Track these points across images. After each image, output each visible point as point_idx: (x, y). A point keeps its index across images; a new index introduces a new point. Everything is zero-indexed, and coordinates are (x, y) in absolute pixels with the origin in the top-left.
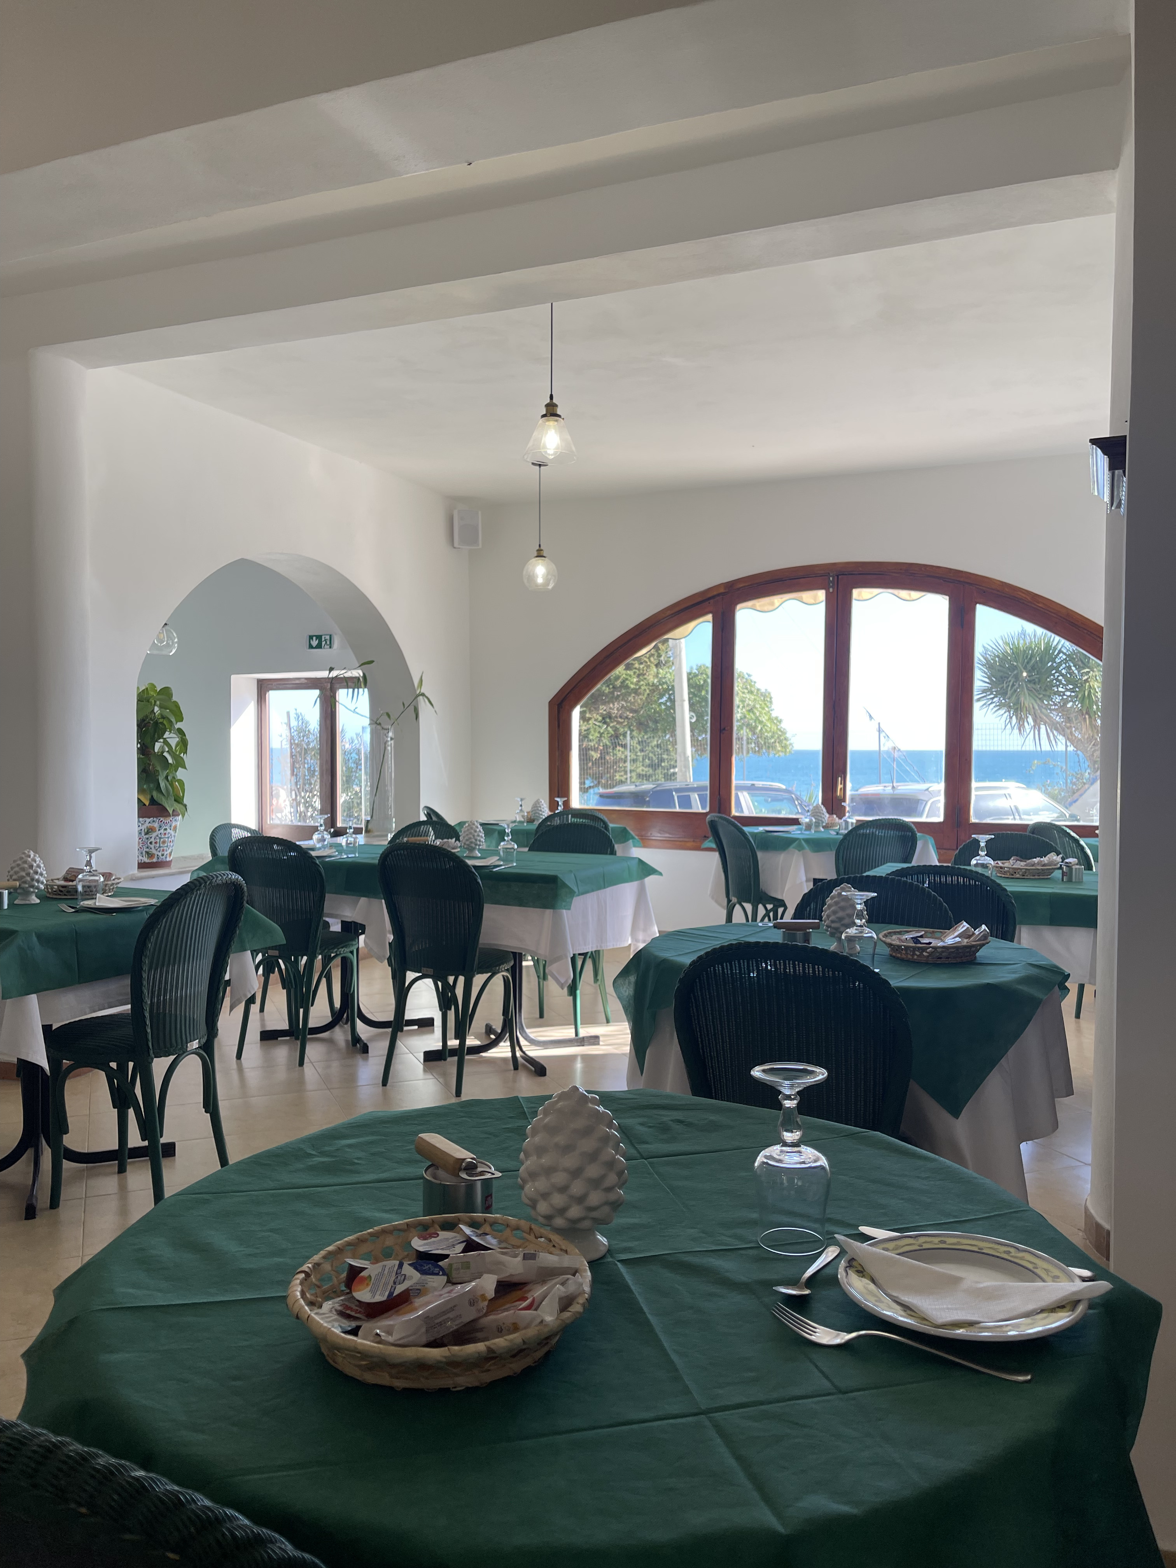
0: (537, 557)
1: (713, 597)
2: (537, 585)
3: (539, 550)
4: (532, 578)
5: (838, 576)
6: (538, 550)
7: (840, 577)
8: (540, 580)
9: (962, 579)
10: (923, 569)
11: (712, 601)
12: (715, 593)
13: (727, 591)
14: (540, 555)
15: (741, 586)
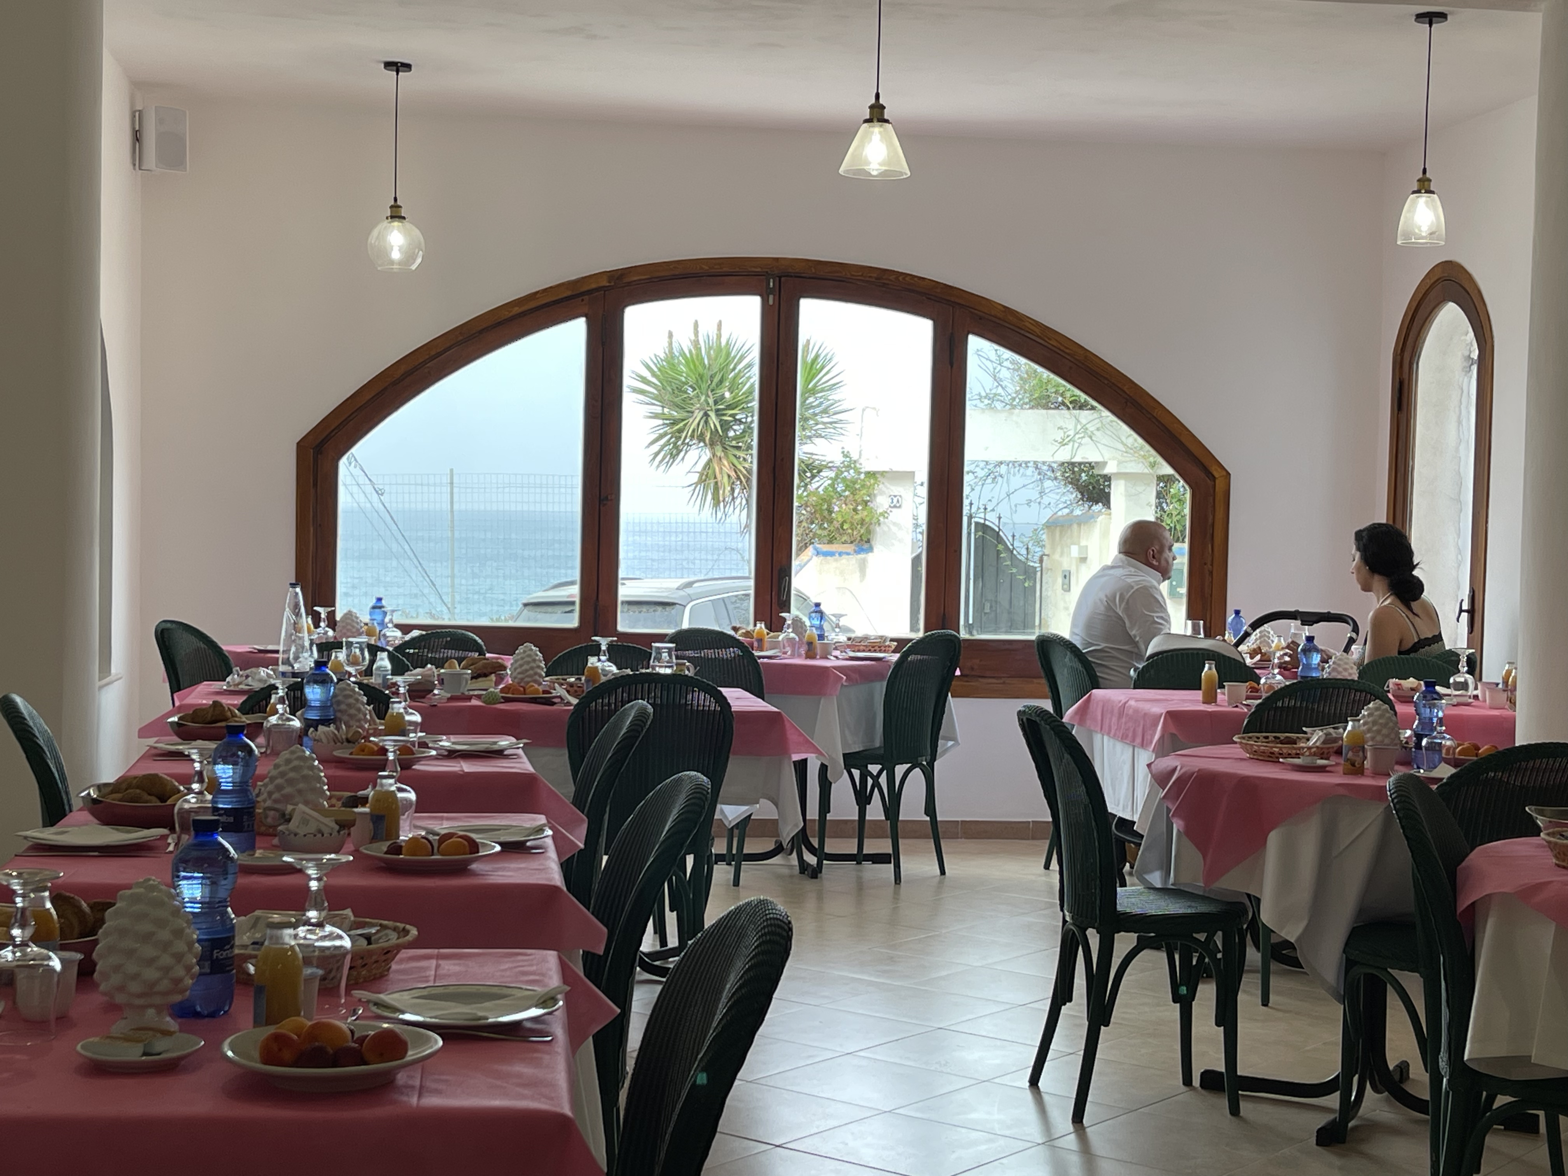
0: (392, 217)
1: (589, 292)
2: (392, 262)
3: (395, 207)
4: (384, 252)
5: (780, 278)
6: (391, 207)
7: (783, 279)
8: (396, 255)
9: (952, 299)
10: (901, 278)
11: (586, 298)
12: (594, 286)
13: (612, 284)
14: (396, 215)
15: (635, 278)
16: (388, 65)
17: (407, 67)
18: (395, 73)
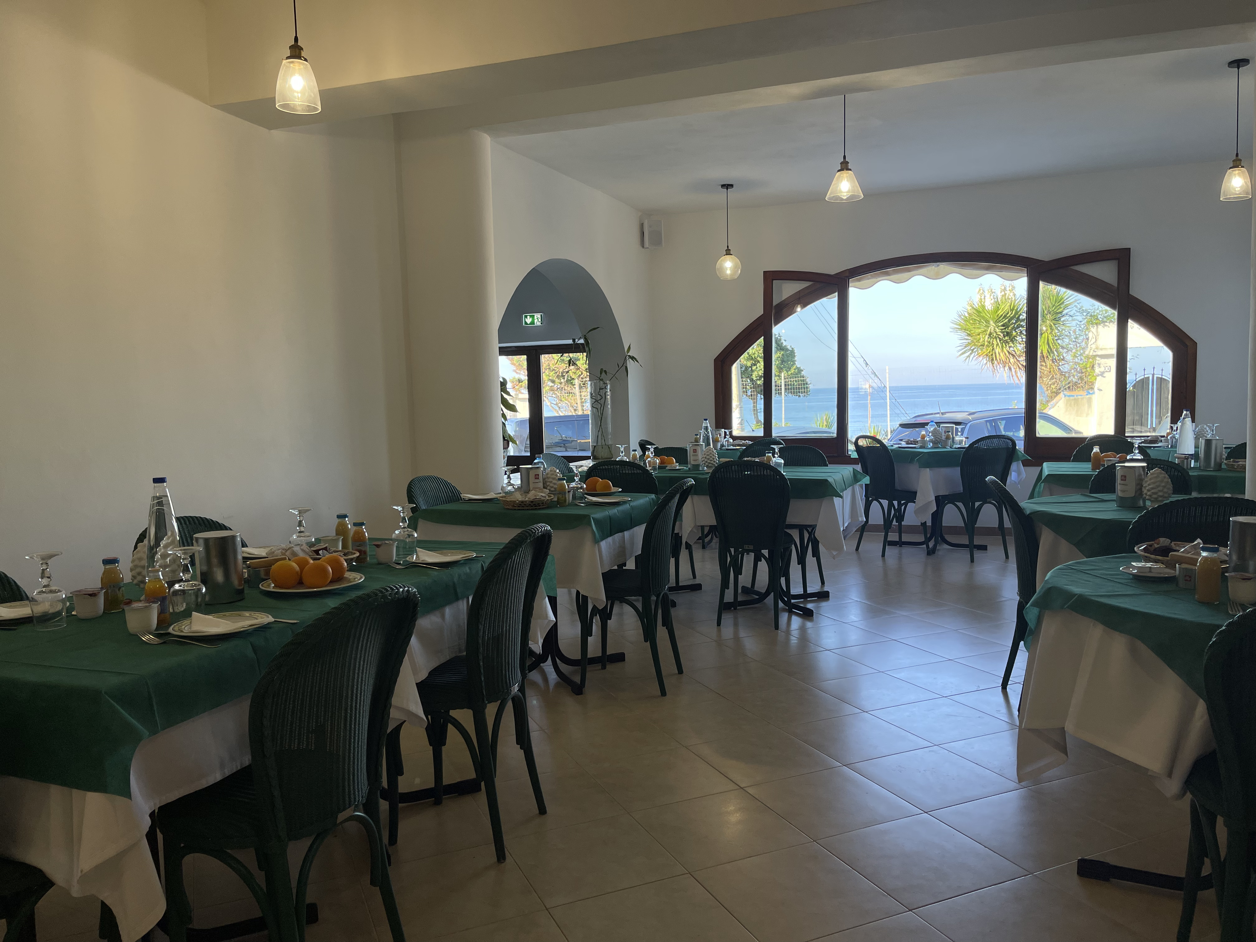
0: (726, 254)
2: (726, 275)
3: (728, 250)
4: (722, 269)
8: (728, 272)
15: (862, 271)
16: (723, 186)
17: (732, 186)
18: (726, 190)
